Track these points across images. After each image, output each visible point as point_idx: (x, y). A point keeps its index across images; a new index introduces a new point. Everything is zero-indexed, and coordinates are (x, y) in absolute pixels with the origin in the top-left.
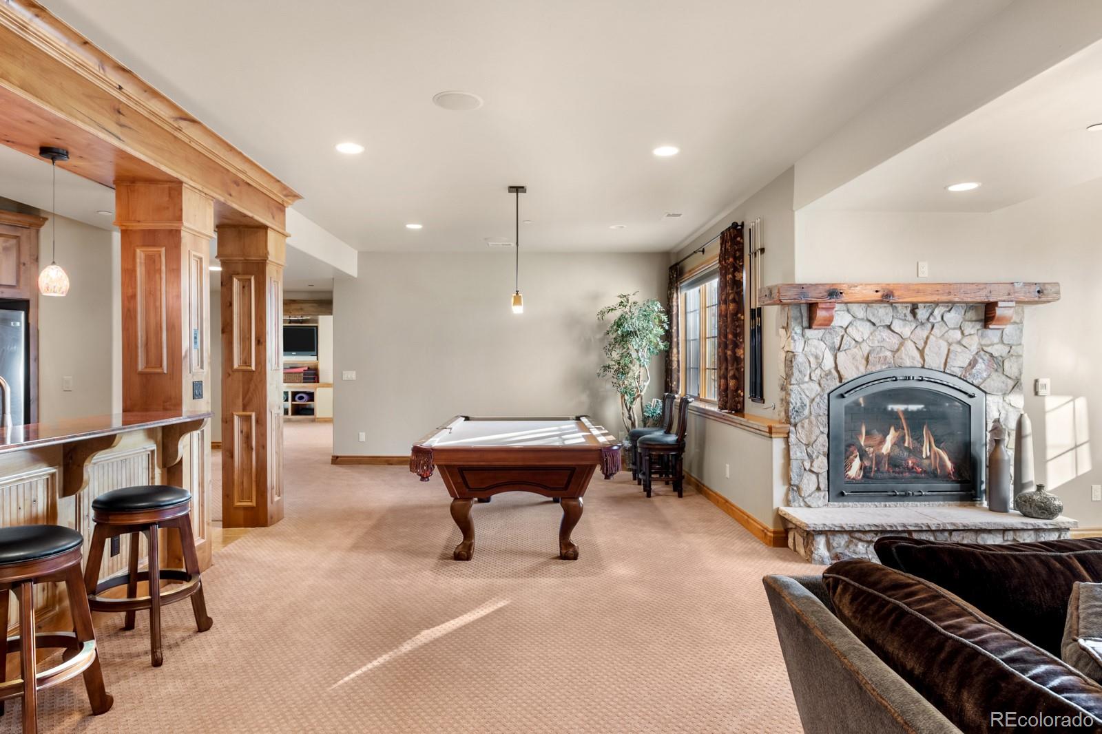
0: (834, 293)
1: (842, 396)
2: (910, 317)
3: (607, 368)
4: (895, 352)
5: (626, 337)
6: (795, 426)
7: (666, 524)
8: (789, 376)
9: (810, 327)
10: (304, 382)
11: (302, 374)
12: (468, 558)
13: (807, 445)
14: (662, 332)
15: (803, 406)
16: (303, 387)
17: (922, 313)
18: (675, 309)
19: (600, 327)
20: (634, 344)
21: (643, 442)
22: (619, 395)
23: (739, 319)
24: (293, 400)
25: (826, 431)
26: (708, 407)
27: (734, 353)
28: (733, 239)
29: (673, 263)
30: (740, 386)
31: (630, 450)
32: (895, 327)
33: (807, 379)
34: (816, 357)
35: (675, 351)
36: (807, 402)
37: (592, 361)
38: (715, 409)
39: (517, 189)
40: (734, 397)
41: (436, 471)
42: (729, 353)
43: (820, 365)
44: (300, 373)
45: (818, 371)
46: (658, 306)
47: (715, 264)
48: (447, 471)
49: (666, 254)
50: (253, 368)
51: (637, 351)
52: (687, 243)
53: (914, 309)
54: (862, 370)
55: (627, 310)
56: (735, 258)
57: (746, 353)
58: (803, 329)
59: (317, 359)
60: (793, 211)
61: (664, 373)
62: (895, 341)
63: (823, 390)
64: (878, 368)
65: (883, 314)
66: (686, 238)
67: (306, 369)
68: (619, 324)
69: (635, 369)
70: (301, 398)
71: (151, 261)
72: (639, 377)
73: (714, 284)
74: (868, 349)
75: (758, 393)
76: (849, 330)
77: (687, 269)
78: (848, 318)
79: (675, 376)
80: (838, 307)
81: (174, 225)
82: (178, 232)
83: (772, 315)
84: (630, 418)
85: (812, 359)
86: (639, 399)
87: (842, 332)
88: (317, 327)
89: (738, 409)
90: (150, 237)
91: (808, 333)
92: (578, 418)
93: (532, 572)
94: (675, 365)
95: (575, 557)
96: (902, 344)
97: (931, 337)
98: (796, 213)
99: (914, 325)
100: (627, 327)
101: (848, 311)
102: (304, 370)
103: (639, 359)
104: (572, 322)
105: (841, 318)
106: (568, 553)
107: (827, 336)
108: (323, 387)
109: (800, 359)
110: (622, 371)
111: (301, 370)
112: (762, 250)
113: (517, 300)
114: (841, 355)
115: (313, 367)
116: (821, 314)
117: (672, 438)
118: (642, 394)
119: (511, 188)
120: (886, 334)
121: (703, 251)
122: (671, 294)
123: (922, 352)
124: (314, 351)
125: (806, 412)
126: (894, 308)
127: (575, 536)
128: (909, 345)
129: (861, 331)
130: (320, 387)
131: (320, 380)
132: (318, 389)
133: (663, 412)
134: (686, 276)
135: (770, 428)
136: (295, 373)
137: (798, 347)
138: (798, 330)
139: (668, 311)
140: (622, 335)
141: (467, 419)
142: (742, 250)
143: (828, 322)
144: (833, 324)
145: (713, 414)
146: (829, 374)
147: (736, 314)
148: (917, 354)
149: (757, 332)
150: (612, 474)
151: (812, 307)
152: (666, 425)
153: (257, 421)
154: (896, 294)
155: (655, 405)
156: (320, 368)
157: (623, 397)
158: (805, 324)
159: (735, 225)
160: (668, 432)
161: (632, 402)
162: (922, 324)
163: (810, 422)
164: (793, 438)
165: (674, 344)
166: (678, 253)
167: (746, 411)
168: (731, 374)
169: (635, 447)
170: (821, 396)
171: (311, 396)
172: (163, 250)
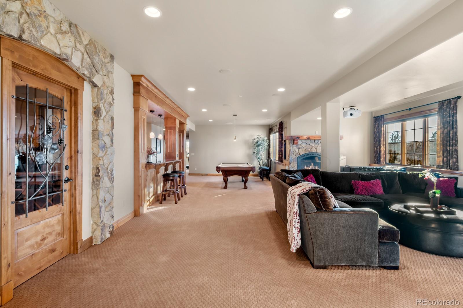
0: (298, 138)
1: (300, 158)
2: (314, 142)
3: (254, 153)
4: (311, 149)
5: (258, 146)
6: (291, 164)
7: (266, 185)
8: (289, 154)
9: (294, 144)
12: (226, 188)
13: (293, 168)
14: (267, 144)
15: (292, 160)
17: (316, 141)
18: (270, 139)
19: (253, 143)
20: (260, 147)
21: (262, 169)
22: (257, 159)
23: (282, 142)
25: (297, 165)
26: (276, 161)
27: (281, 149)
28: (281, 125)
29: (270, 127)
30: (282, 156)
31: (259, 172)
32: (311, 144)
33: (293, 154)
34: (295, 150)
35: (270, 149)
36: (293, 159)
37: (251, 151)
38: (278, 162)
39: (235, 115)
40: (281, 159)
41: (221, 171)
42: (280, 149)
43: (295, 152)
45: (295, 153)
46: (266, 138)
47: (277, 130)
48: (223, 171)
49: (269, 125)
50: (181, 152)
51: (261, 149)
52: (273, 123)
53: (315, 140)
54: (304, 153)
55: (259, 139)
56: (281, 129)
57: (283, 149)
58: (292, 144)
60: (290, 121)
61: (268, 154)
62: (311, 147)
63: (296, 157)
64: (307, 152)
65: (308, 141)
66: (273, 122)
68: (257, 142)
69: (261, 153)
71: (170, 132)
72: (262, 155)
73: (278, 134)
74: (305, 149)
75: (285, 158)
76: (302, 145)
77: (273, 129)
78: (301, 143)
79: (270, 155)
80: (299, 140)
81: (175, 126)
82: (175, 127)
83: (287, 141)
84: (260, 165)
85: (294, 151)
86: (262, 160)
87: (300, 145)
89: (282, 162)
90: (170, 128)
91: (293, 145)
92: (247, 164)
93: (239, 190)
94: (270, 152)
95: (247, 188)
96: (312, 148)
97: (318, 146)
98: (291, 122)
99: (314, 144)
100: (259, 143)
101: (301, 141)
103: (262, 151)
104: (246, 142)
105: (300, 142)
106: (245, 187)
107: (297, 146)
109: (291, 151)
110: (258, 153)
112: (286, 128)
113: (235, 139)
114: (300, 150)
116: (295, 142)
117: (268, 168)
118: (263, 159)
119: (234, 115)
120: (309, 146)
121: (276, 126)
122: (270, 135)
123: (316, 149)
125: (293, 161)
126: (311, 140)
127: (247, 185)
128: (314, 148)
129: (304, 145)
133: (267, 163)
134: (273, 131)
135: (286, 164)
137: (291, 148)
138: (291, 145)
139: (269, 140)
140: (257, 145)
141: (223, 164)
142: (283, 127)
143: (297, 143)
144: (298, 144)
145: (277, 163)
146: (297, 153)
147: (281, 141)
148: (315, 150)
149: (285, 144)
150: (254, 172)
151: (294, 140)
152: (267, 166)
153: (182, 163)
154: (310, 138)
155: (265, 161)
157: (258, 159)
158: (293, 143)
159: (281, 122)
160: (268, 167)
161: (260, 161)
162: (316, 144)
163: (294, 163)
164: (290, 166)
165: (270, 147)
166: (272, 125)
167: (283, 162)
168: (280, 154)
169: (260, 171)
170: (296, 158)
172: (173, 130)
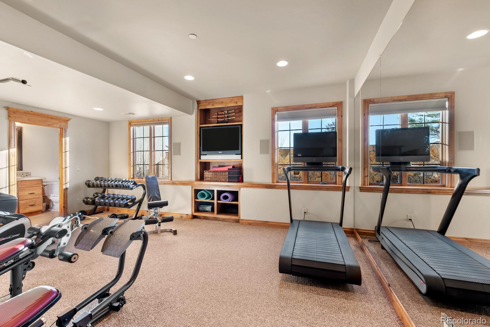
10: (229, 182)
11: (227, 173)
16: (228, 186)
24: (219, 199)
44: (225, 172)
59: (242, 158)
67: (231, 167)
70: (226, 198)
88: (241, 125)
102: (229, 169)
108: (247, 187)
111: (226, 169)
115: (238, 166)
124: (239, 150)
130: (244, 186)
131: (245, 180)
132: (242, 189)
136: (221, 172)
156: (245, 167)
171: (235, 195)
